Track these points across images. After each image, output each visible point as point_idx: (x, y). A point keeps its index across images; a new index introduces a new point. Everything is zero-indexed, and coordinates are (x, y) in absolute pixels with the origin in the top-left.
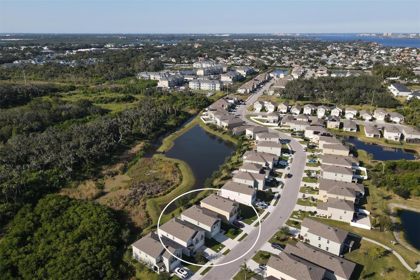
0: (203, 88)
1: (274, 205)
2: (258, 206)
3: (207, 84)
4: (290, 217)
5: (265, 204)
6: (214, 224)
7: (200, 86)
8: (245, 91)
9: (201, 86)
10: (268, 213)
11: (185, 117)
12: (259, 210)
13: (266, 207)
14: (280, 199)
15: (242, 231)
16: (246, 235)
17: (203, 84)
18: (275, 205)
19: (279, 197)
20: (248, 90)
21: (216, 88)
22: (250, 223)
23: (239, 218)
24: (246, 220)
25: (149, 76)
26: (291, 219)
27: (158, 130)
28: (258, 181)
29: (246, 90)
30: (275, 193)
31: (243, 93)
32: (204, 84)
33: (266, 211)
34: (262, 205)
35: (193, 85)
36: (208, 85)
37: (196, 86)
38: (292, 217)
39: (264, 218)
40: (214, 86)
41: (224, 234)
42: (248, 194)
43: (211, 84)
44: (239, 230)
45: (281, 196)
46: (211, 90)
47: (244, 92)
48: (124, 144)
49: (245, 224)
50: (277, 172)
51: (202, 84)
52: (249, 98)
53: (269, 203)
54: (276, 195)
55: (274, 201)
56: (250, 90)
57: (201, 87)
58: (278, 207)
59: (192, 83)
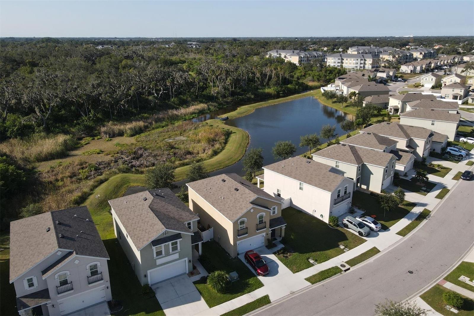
0: (346, 65)
1: (399, 233)
2: (347, 226)
3: (353, 59)
4: (447, 279)
5: (373, 226)
6: (156, 242)
7: (342, 63)
8: (412, 69)
9: (344, 63)
10: (374, 251)
11: (297, 87)
12: (348, 236)
13: (371, 233)
14: (425, 222)
15: (261, 285)
16: (265, 300)
17: (347, 60)
18: (403, 233)
19: (423, 216)
20: (418, 68)
21: (366, 66)
22: (295, 268)
23: (275, 246)
24: (292, 256)
25: (280, 54)
26: (449, 286)
27: (242, 95)
28: (371, 167)
29: (415, 68)
30: (414, 205)
31: (409, 72)
32: (349, 59)
33: (369, 243)
34: (361, 225)
35: (333, 61)
36: (354, 62)
37: (337, 63)
38: (453, 278)
39: (353, 262)
40: (363, 62)
41: (195, 283)
42: (324, 187)
43: (359, 60)
44: (251, 281)
45: (432, 214)
46: (358, 68)
47: (411, 71)
48: (174, 103)
49: (282, 268)
50: (434, 165)
51: (345, 59)
52: (416, 77)
53: (386, 224)
54: (417, 210)
55: (404, 222)
56: (421, 67)
57: (343, 65)
58: (411, 239)
59: (331, 58)
